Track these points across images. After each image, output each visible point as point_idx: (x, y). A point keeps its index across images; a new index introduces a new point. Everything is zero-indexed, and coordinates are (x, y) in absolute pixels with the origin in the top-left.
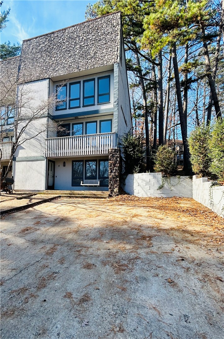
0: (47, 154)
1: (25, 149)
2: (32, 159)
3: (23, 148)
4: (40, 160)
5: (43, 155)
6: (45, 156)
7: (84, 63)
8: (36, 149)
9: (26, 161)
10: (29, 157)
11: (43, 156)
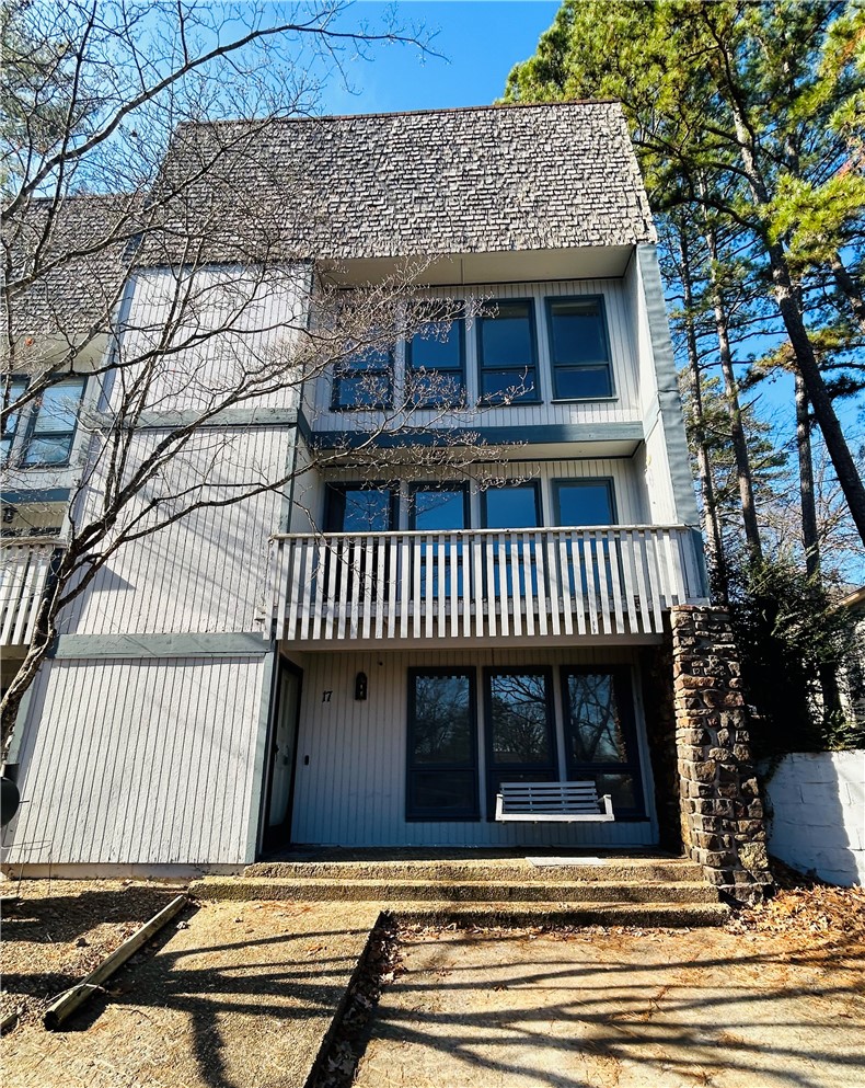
0: (281, 619)
1: (128, 586)
2: (171, 650)
3: (118, 583)
4: (231, 660)
5: (256, 629)
6: (266, 636)
7: (488, 228)
8: (206, 592)
9: (131, 661)
10: (154, 636)
11: (255, 638)
